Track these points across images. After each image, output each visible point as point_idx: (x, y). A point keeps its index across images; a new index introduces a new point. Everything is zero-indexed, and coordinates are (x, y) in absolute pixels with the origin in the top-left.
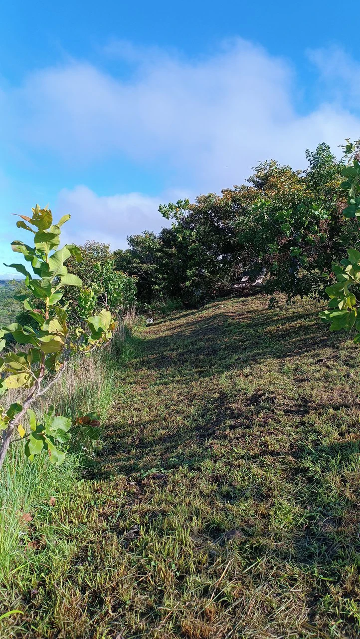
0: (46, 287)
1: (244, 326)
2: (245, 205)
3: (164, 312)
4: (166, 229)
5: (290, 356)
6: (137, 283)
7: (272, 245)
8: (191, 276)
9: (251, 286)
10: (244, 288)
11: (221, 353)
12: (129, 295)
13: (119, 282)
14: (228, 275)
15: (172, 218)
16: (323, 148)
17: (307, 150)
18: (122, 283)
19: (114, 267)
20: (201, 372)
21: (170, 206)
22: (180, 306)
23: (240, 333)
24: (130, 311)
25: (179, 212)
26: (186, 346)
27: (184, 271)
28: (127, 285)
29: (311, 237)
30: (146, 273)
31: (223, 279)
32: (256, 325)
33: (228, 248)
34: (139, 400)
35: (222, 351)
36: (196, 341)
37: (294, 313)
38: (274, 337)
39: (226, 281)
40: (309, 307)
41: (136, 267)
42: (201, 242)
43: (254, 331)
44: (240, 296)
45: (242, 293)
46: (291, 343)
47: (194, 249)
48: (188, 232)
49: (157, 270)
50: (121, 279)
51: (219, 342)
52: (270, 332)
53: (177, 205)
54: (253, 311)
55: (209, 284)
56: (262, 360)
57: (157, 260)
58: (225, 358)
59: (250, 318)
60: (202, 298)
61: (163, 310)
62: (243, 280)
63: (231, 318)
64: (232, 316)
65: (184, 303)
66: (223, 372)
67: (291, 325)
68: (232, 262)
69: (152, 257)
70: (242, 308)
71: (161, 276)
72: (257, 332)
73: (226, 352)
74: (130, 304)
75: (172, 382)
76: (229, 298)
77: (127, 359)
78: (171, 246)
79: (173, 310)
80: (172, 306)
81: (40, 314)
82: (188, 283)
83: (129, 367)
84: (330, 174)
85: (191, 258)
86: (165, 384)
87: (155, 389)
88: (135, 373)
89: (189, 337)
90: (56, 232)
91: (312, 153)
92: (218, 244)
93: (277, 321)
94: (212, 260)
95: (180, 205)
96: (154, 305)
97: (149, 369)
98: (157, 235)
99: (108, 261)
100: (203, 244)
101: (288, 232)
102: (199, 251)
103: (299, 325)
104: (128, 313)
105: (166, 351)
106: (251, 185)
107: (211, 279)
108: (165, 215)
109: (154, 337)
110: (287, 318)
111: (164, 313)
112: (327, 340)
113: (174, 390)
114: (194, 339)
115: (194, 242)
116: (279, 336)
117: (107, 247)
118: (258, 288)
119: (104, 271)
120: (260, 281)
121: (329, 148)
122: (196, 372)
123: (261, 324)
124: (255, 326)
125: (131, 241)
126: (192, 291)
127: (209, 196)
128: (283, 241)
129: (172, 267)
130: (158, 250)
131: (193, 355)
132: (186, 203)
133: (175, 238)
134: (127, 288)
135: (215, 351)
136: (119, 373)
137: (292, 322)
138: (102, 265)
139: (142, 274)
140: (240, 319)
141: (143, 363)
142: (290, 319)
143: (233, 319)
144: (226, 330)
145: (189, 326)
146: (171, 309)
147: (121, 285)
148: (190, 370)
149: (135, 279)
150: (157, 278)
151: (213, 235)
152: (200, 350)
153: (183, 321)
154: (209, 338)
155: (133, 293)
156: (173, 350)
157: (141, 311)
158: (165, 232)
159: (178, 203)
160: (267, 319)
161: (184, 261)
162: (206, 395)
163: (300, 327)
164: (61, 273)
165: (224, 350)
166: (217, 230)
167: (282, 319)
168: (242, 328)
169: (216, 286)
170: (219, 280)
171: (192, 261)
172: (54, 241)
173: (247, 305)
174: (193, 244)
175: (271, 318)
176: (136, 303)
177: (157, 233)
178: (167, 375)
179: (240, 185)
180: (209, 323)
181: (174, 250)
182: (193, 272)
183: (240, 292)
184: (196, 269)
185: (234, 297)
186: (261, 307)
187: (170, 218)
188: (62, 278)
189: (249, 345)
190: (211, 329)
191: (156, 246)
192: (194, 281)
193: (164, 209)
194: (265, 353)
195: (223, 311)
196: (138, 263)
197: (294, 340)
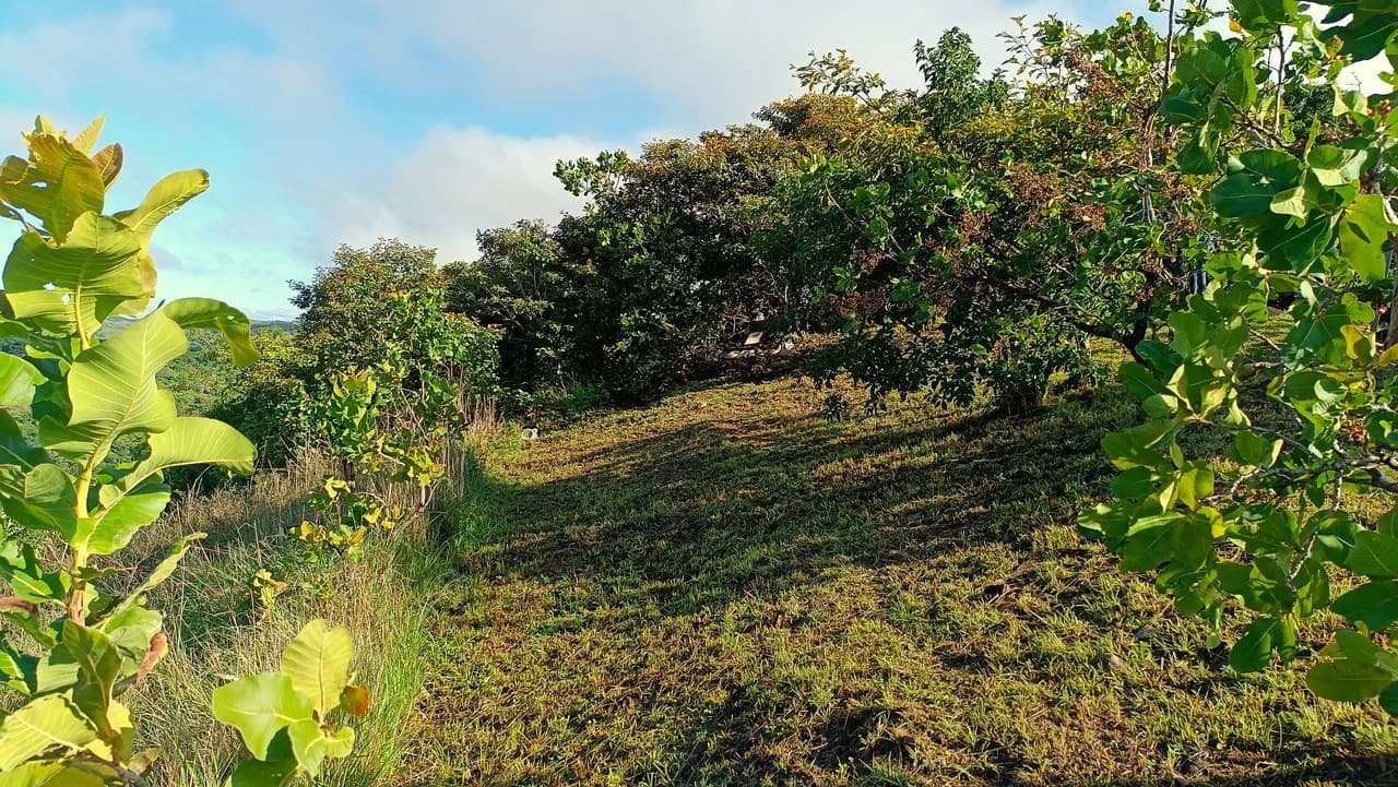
0: (54, 499)
1: (761, 459)
2: (755, 170)
3: (563, 413)
4: (571, 218)
5: (897, 560)
6: (499, 343)
7: (841, 269)
8: (631, 328)
9: (768, 356)
10: (752, 361)
11: (712, 535)
12: (481, 372)
13: (456, 342)
14: (715, 328)
15: (586, 194)
16: (954, 41)
17: (919, 43)
18: (462, 343)
19: (444, 305)
20: (663, 594)
21: (583, 165)
22: (604, 399)
23: (755, 476)
24: (482, 414)
25: (603, 180)
26: (622, 510)
27: (615, 316)
28: (476, 348)
29: (944, 254)
30: (522, 318)
31: (704, 338)
32: (790, 457)
33: (713, 265)
34: (500, 683)
35: (713, 530)
36: (645, 496)
37: (878, 428)
38: (842, 493)
39: (710, 342)
40: (910, 413)
41: (497, 305)
42: (653, 250)
43: (788, 473)
44: (746, 380)
45: (747, 372)
46: (891, 518)
47: (638, 267)
48: (625, 227)
49: (548, 313)
50: (461, 334)
51: (704, 502)
52: (828, 479)
53: (599, 165)
54: (778, 419)
55: (671, 348)
56: (827, 571)
57: (549, 291)
58: (723, 552)
59: (776, 439)
60: (655, 381)
61: (562, 407)
62: (751, 341)
63: (728, 435)
64: (731, 431)
65: (613, 394)
66: (724, 602)
67: (877, 461)
68: (724, 298)
69: (538, 281)
70: (752, 410)
71: (558, 328)
72: (795, 476)
73: (725, 534)
74: (482, 393)
75: (590, 621)
76: (718, 384)
77: (469, 546)
78: (582, 256)
79: (586, 409)
80: (585, 399)
81: (26, 614)
82: (622, 345)
83: (474, 572)
84: (972, 102)
85: (628, 285)
86: (569, 630)
87: (540, 644)
88: (488, 591)
89: (627, 483)
90: (114, 242)
91: (928, 51)
92: (692, 257)
93: (841, 448)
94: (678, 293)
95: (604, 163)
96: (542, 393)
97: (527, 577)
98: (551, 231)
99: (430, 291)
100: (658, 257)
101: (882, 239)
102: (648, 272)
103: (899, 463)
104: (477, 414)
105: (569, 522)
106: (766, 125)
107: (677, 336)
108: (571, 185)
109: (541, 478)
110: (864, 440)
111: (565, 415)
112: (988, 517)
113: (597, 653)
114: (639, 491)
115: (638, 249)
116: (853, 493)
117: (431, 255)
118: (783, 362)
119: (418, 316)
120: (789, 345)
121: (969, 41)
122: (652, 592)
123: (803, 456)
124: (789, 460)
125: (487, 242)
126: (631, 362)
127: (674, 146)
128: (872, 262)
129: (585, 307)
130: (551, 267)
131: (639, 538)
132: (619, 159)
133: (593, 240)
134: (476, 353)
135: (695, 528)
136: (444, 593)
137: (878, 452)
138: (414, 299)
139: (512, 322)
140: (749, 439)
141: (513, 558)
142: (873, 444)
143: (733, 439)
144: (717, 469)
145: (626, 453)
146: (580, 405)
147: (461, 349)
148: (634, 585)
149: (495, 333)
150: (548, 331)
151: (682, 236)
152: (657, 524)
153: (610, 438)
154: (677, 489)
155: (490, 366)
156: (588, 520)
157: (510, 411)
158: (568, 224)
159: (600, 159)
160: (816, 442)
161: (612, 294)
162: (688, 690)
163: (901, 469)
164: (145, 423)
165: (721, 526)
166: (690, 225)
167: (850, 444)
168: (756, 464)
169: (687, 354)
170: (693, 338)
171: (632, 294)
172: (115, 279)
173: (762, 402)
174: (636, 256)
175: (825, 440)
176: (497, 388)
177: (551, 225)
178: (573, 599)
179: (741, 125)
180: (674, 448)
181: (590, 268)
182: (635, 319)
183: (742, 367)
184: (641, 313)
185: (729, 381)
186: (795, 412)
187: (581, 194)
188: (153, 440)
189: (781, 515)
190: (681, 464)
191: (547, 257)
192: (636, 340)
193: (569, 171)
194: (829, 550)
195: (708, 417)
196: (504, 296)
197: (896, 509)
